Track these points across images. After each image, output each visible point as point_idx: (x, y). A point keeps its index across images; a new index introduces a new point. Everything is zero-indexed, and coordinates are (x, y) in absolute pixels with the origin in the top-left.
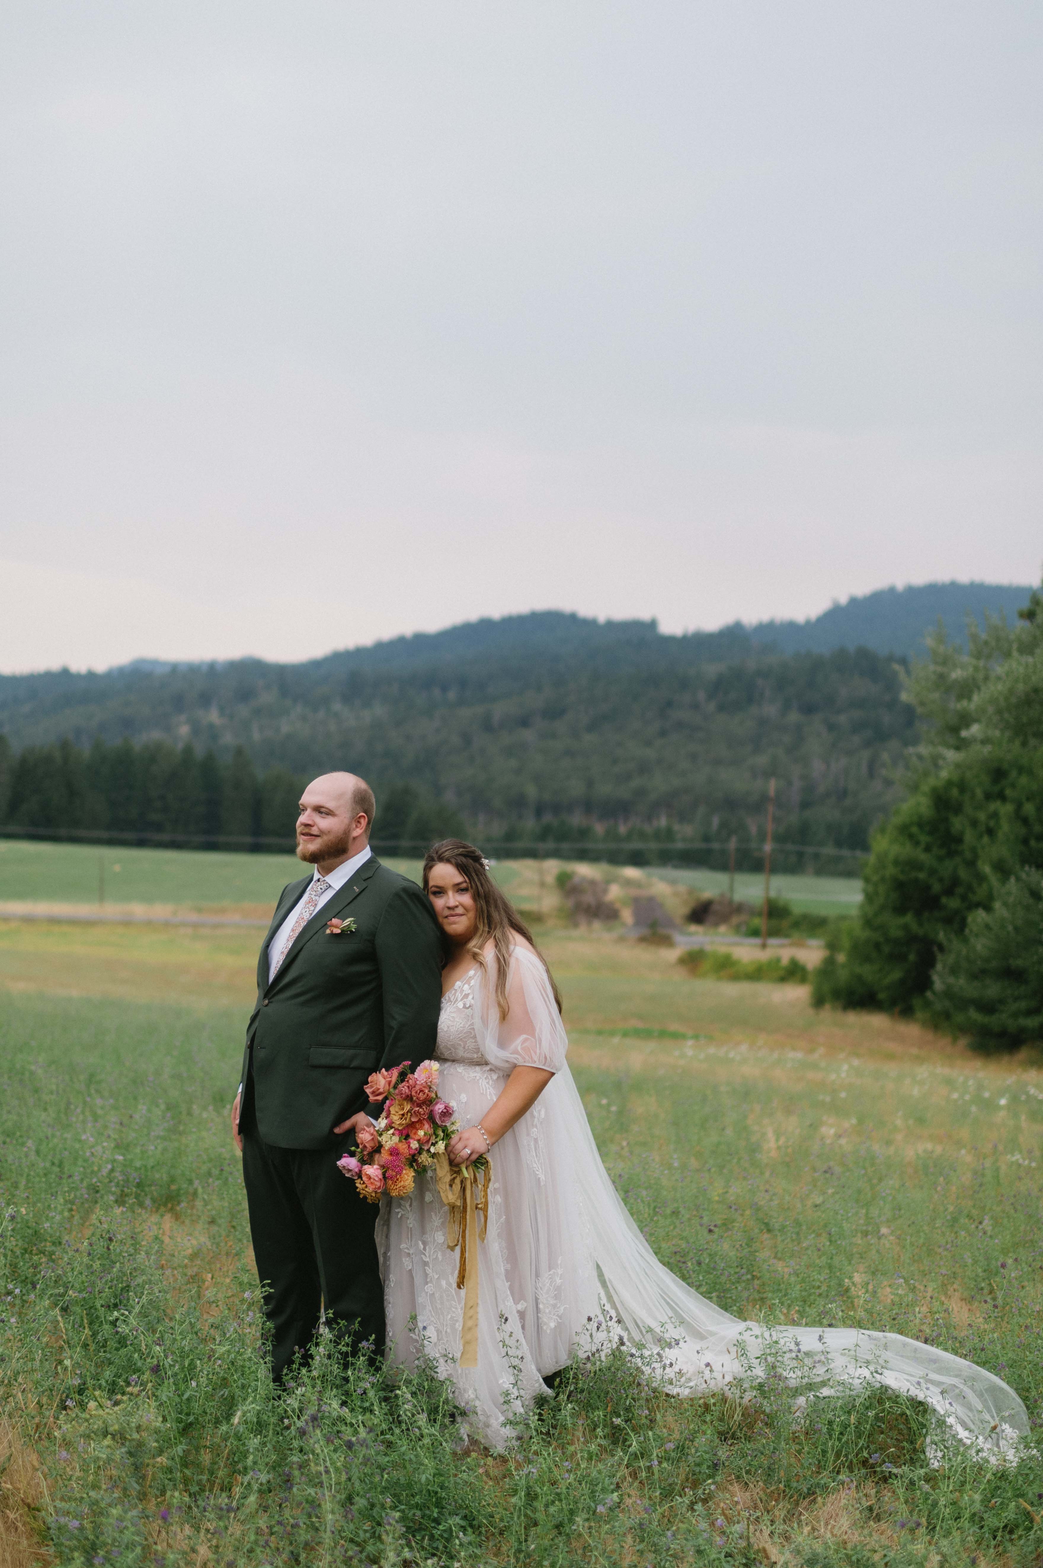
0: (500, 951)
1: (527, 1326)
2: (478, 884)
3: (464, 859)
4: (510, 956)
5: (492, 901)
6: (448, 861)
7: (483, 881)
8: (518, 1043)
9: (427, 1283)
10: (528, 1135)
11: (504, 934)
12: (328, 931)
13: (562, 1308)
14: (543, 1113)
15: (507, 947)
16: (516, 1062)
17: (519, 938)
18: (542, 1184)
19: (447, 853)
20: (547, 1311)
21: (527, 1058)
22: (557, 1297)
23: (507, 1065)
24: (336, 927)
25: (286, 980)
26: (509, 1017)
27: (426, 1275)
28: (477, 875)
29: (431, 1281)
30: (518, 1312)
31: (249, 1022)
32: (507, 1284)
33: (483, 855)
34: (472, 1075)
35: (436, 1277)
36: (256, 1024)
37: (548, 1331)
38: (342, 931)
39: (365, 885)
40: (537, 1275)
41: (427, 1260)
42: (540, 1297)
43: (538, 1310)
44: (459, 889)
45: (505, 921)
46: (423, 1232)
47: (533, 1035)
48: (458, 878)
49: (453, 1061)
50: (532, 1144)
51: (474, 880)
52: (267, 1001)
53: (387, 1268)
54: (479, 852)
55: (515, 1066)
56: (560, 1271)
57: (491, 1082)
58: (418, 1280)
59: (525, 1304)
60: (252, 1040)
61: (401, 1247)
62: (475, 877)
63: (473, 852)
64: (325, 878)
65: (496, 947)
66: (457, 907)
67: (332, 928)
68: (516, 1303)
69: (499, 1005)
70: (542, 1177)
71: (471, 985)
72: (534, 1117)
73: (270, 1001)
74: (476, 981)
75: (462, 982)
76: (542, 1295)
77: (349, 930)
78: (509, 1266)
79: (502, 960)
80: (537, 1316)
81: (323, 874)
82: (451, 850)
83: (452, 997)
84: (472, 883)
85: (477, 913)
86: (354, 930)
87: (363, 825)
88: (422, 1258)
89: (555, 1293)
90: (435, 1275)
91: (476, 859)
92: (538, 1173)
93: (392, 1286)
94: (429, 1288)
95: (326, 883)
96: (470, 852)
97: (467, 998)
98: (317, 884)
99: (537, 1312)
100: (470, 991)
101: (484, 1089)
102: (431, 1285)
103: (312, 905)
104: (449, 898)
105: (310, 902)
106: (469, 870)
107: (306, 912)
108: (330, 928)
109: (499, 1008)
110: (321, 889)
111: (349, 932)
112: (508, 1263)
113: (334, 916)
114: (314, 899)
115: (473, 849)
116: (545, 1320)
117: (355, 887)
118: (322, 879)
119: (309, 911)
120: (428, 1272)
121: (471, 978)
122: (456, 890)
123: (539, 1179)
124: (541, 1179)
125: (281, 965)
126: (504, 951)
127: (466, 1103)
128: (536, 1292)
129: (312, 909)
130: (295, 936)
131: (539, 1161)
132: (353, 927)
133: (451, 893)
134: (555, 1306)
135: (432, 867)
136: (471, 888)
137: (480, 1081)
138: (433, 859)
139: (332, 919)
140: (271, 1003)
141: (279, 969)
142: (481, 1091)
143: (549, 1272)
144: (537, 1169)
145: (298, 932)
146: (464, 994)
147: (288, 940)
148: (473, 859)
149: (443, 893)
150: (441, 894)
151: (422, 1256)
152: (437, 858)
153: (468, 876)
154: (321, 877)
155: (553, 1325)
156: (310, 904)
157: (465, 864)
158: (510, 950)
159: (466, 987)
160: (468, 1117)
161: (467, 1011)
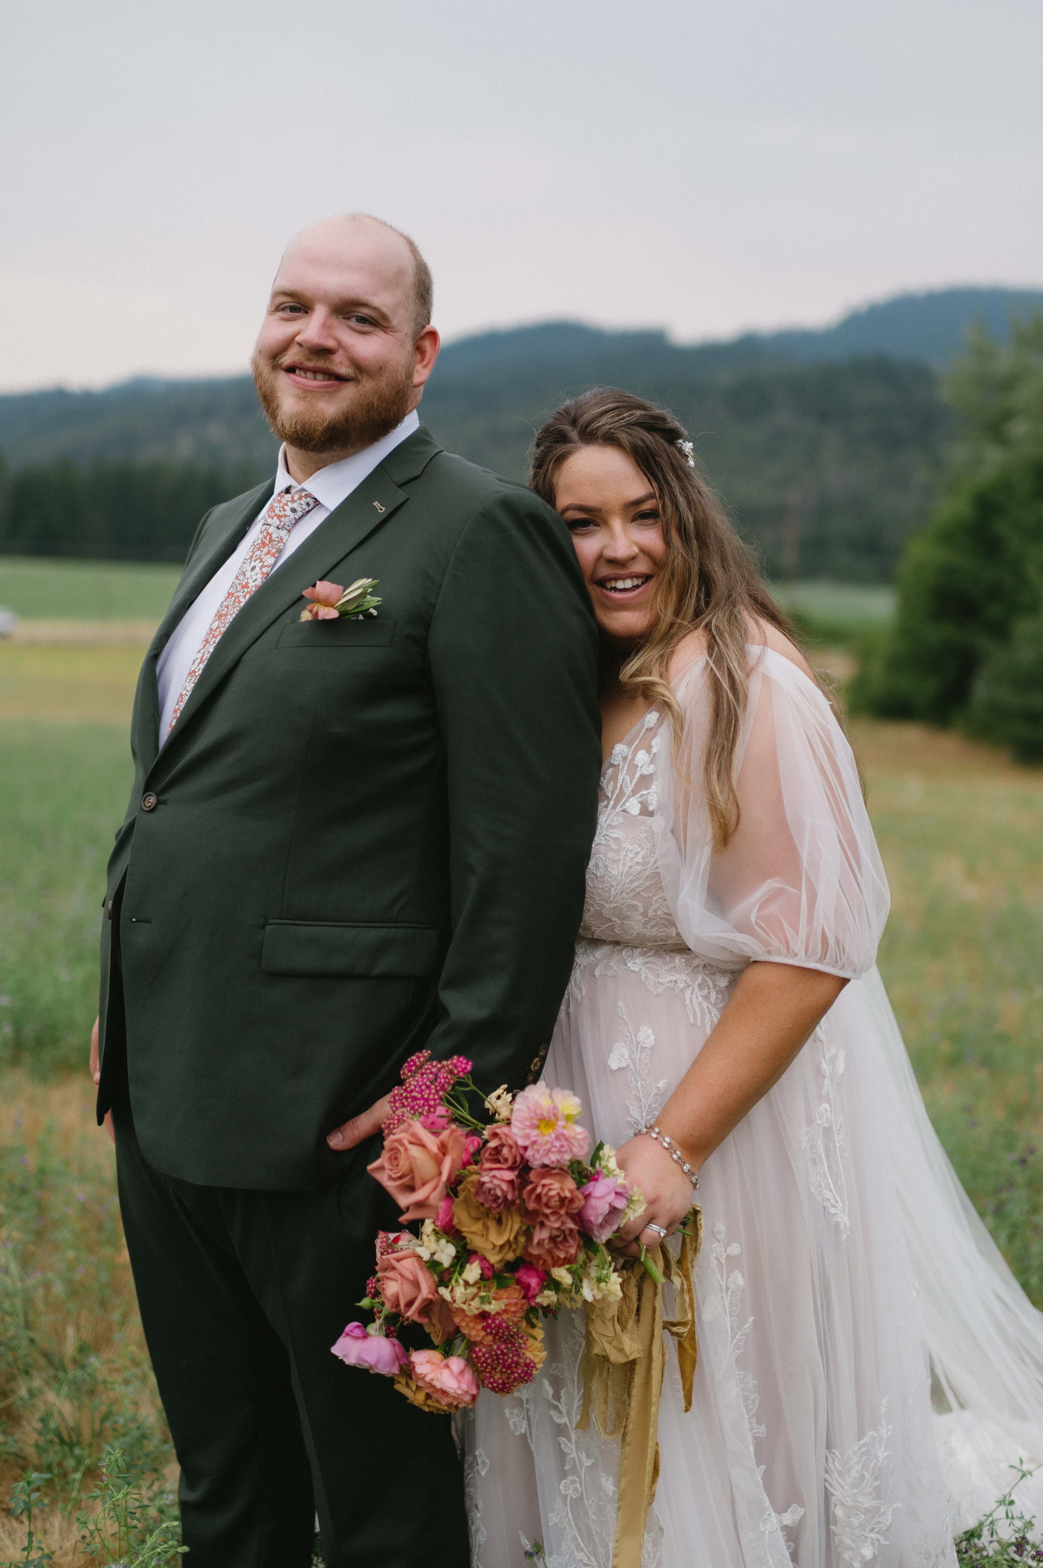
0: (719, 660)
1: (803, 1554)
2: (681, 500)
3: (648, 437)
4: (748, 676)
5: (712, 542)
6: (610, 440)
7: (694, 496)
8: (754, 904)
9: (564, 1475)
10: (810, 1121)
11: (733, 619)
12: (306, 616)
13: (891, 1514)
14: (842, 1065)
15: (743, 654)
16: (750, 953)
17: (770, 630)
18: (844, 1237)
19: (604, 420)
20: (855, 1521)
21: (775, 942)
22: (880, 1493)
24: (327, 603)
26: (737, 835)
27: (562, 1456)
28: (678, 478)
29: (574, 1471)
30: (786, 1528)
33: (684, 432)
34: (667, 978)
35: (588, 1463)
36: (126, 859)
38: (343, 614)
39: (402, 495)
40: (830, 1446)
41: (564, 1420)
42: (838, 1494)
43: (828, 1518)
44: (638, 514)
45: (740, 590)
47: (795, 879)
48: (635, 486)
49: (616, 943)
50: (820, 1143)
51: (671, 492)
52: (152, 800)
54: (675, 423)
55: (748, 963)
56: (885, 1431)
57: (713, 996)
59: (801, 1511)
60: (118, 897)
62: (674, 483)
63: (663, 419)
64: (305, 484)
65: (711, 648)
66: (633, 559)
67: (316, 607)
68: (781, 1510)
69: (713, 807)
70: (844, 1220)
71: (654, 750)
72: (824, 1077)
73: (164, 797)
74: (660, 742)
75: (629, 745)
76: (842, 1487)
77: (362, 612)
78: (762, 1430)
79: (726, 685)
80: (828, 1530)
81: (300, 475)
82: (616, 412)
83: (608, 786)
84: (667, 499)
85: (673, 574)
86: (374, 612)
87: (428, 355)
88: (551, 1417)
89: (875, 1483)
90: (584, 1458)
91: (672, 436)
92: (833, 1211)
93: (483, 1473)
94: (568, 1487)
95: (307, 496)
96: (653, 417)
97: (648, 788)
98: (284, 501)
99: (828, 1523)
100: (651, 769)
101: (699, 1014)
102: (575, 1478)
103: (269, 552)
104: (612, 536)
105: (264, 544)
106: (658, 465)
107: (253, 569)
108: (309, 607)
109: (712, 814)
110: (294, 510)
111: (361, 617)
112: (759, 1422)
113: (320, 580)
114: (274, 536)
115: (658, 411)
116: (848, 1541)
117: (376, 504)
118: (297, 487)
119: (263, 567)
120: (566, 1450)
121: (651, 731)
122: (630, 517)
123: (837, 1224)
124: (842, 1226)
125: (187, 704)
126: (734, 665)
127: (652, 1048)
128: (825, 1480)
129: (270, 561)
130: (223, 630)
131: (835, 1183)
132: (372, 602)
133: (617, 524)
134: (874, 1512)
135: (561, 459)
136: (664, 511)
137: (688, 994)
138: (562, 438)
139: (314, 586)
140: (164, 802)
141: (182, 713)
142: (691, 1018)
143: (860, 1439)
144: (833, 1202)
145: (230, 619)
146: (637, 776)
147: (207, 641)
148: (662, 437)
149: (598, 525)
150: (591, 528)
151: (552, 1413)
152: (574, 434)
153: (657, 480)
154: (294, 483)
155: (868, 1552)
156: (265, 550)
157: (647, 447)
158: (752, 662)
159: (642, 757)
160: (661, 1084)
161: (649, 820)
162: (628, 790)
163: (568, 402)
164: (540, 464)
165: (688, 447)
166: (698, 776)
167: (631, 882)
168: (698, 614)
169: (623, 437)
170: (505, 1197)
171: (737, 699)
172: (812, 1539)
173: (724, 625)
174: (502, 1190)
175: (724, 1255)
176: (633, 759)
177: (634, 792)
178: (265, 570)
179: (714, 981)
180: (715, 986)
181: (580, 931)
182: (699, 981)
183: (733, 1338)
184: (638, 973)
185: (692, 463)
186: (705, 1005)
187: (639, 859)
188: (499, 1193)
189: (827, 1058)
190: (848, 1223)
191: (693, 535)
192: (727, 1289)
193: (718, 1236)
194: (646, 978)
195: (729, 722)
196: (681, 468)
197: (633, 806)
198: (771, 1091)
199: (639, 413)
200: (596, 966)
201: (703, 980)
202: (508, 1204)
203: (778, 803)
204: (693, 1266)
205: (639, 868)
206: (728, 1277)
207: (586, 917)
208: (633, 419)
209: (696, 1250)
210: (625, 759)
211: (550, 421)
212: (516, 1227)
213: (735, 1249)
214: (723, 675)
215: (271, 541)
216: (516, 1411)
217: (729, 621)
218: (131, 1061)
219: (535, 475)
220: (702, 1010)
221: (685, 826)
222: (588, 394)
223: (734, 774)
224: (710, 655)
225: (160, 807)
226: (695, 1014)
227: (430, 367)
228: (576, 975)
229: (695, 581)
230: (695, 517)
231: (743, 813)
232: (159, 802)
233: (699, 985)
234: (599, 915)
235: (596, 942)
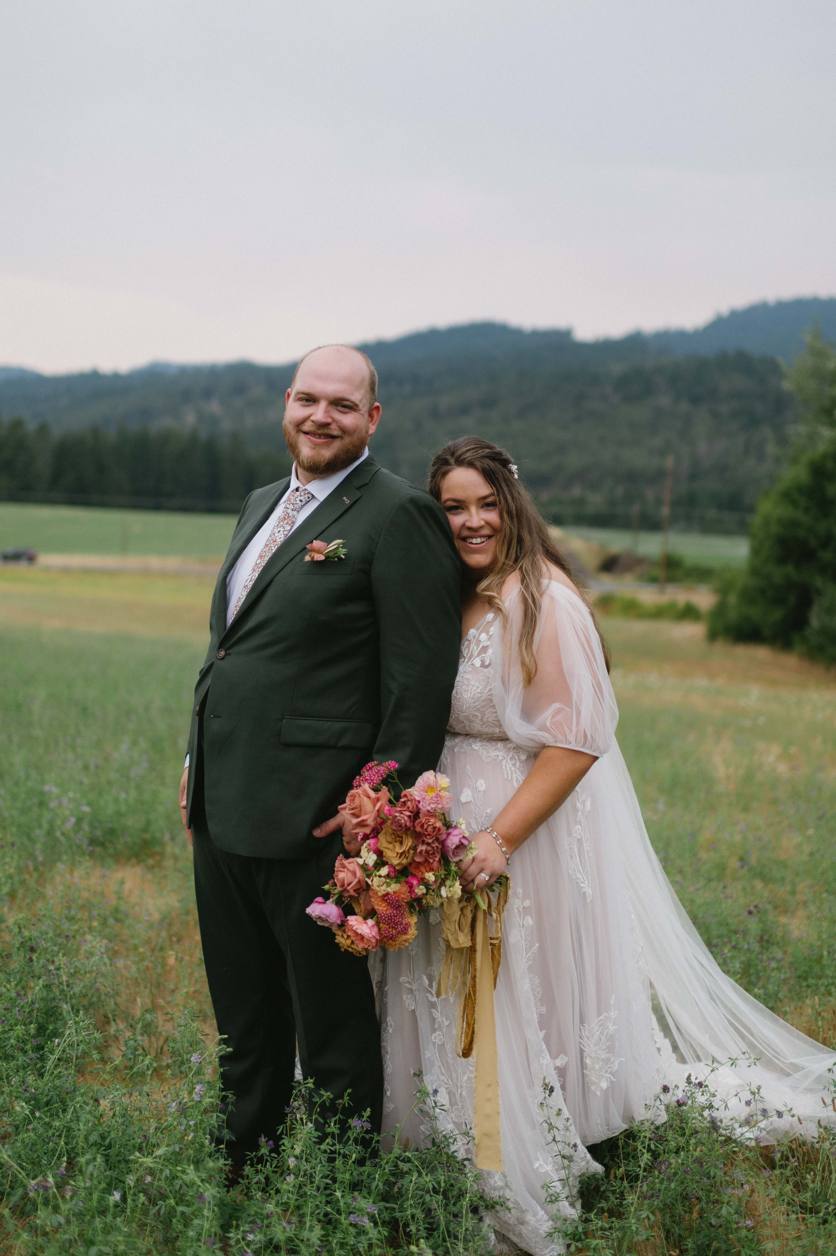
0: (527, 587)
1: (568, 1086)
2: (509, 497)
3: (492, 464)
4: (541, 596)
5: (524, 521)
6: (471, 465)
7: (515, 495)
8: (547, 716)
9: (434, 1031)
10: (570, 834)
11: (534, 564)
12: (307, 558)
13: (617, 1062)
14: (588, 804)
15: (539, 584)
16: (545, 741)
17: (555, 571)
18: (589, 900)
19: (468, 454)
20: (597, 1067)
21: (559, 736)
22: (610, 1049)
23: (532, 744)
24: (319, 552)
25: (251, 623)
26: (537, 679)
27: (433, 1020)
28: (507, 485)
29: (440, 1028)
30: (556, 1068)
31: (197, 678)
32: (542, 1034)
33: (512, 460)
34: (493, 754)
35: (447, 1023)
36: (208, 681)
37: (598, 1093)
38: (327, 558)
39: (358, 494)
40: (582, 1022)
41: (434, 1000)
42: (587, 1050)
43: (583, 1066)
44: (485, 504)
45: (538, 547)
46: (429, 962)
47: (569, 703)
48: (484, 489)
49: (467, 735)
50: (575, 847)
51: (504, 493)
52: (223, 653)
53: (384, 1006)
54: (508, 455)
55: (544, 747)
56: (613, 1014)
57: (518, 764)
58: (423, 1024)
59: (566, 1059)
60: (203, 705)
61: (402, 979)
63: (500, 454)
64: (307, 487)
65: (522, 581)
66: (481, 527)
67: (313, 554)
68: (554, 1057)
69: (523, 664)
70: (589, 891)
71: (490, 634)
72: (578, 811)
73: (228, 652)
74: (495, 629)
75: (477, 630)
76: (589, 1046)
77: (337, 557)
78: (543, 1010)
79: (530, 601)
80: (583, 1073)
81: (304, 482)
82: (475, 450)
83: (465, 651)
84: (501, 497)
85: (505, 536)
86: (343, 557)
87: (375, 419)
88: (427, 997)
89: (608, 1044)
90: (445, 1021)
91: (505, 463)
92: (582, 885)
93: (390, 1031)
94: (437, 1038)
95: (308, 493)
96: (495, 453)
97: (485, 653)
98: (296, 495)
99: (583, 1068)
100: (488, 643)
101: (510, 773)
102: (440, 1033)
103: (287, 523)
104: (471, 516)
105: (285, 519)
106: (497, 478)
107: (279, 532)
108: (309, 554)
109: (522, 668)
110: (301, 501)
111: (336, 559)
112: (542, 1005)
113: (315, 539)
114: (290, 514)
115: (498, 449)
116: (594, 1079)
117: (345, 498)
118: (302, 488)
119: (284, 531)
120: (435, 1016)
121: (490, 624)
122: (480, 505)
123: (585, 893)
124: (587, 894)
125: (243, 604)
126: (534, 590)
127: (484, 791)
128: (580, 1043)
129: (288, 528)
130: (263, 564)
131: (584, 869)
132: (342, 552)
133: (473, 509)
134: (607, 1061)
135: (445, 474)
136: (500, 503)
137: (504, 763)
138: (446, 463)
139: (312, 542)
140: (229, 654)
141: (240, 608)
142: (505, 775)
143: (598, 1017)
144: (582, 880)
145: (267, 559)
146: (481, 646)
147: (254, 570)
148: (500, 464)
149: (463, 509)
150: (460, 510)
151: (428, 994)
152: (452, 461)
153: (496, 486)
154: (301, 486)
155: (604, 1085)
156: (286, 522)
157: (491, 469)
158: (543, 589)
159: (483, 636)
160: (488, 811)
161: (486, 670)
162: (475, 654)
163: (450, 443)
164: (434, 476)
165: (514, 468)
166: (515, 647)
167: (474, 703)
168: (516, 561)
169: (478, 464)
170: (406, 825)
171: (536, 608)
172: (573, 1074)
173: (529, 568)
174: (405, 820)
175: (522, 907)
176: (479, 637)
177: (478, 655)
178: (285, 533)
179: (518, 757)
180: (519, 759)
181: (448, 728)
182: (510, 756)
183: (526, 954)
184: (478, 751)
185: (516, 476)
186: (513, 769)
187: (479, 690)
188: (403, 821)
189: (580, 800)
190: (591, 893)
191: (515, 516)
192: (523, 926)
193: (519, 896)
194: (482, 753)
195: (532, 620)
196: (509, 480)
197: (477, 662)
198: (549, 819)
199: (487, 450)
200: (455, 747)
201: (513, 756)
202: (407, 829)
203: (559, 663)
204: (503, 910)
205: (479, 695)
206: (524, 919)
207: (451, 720)
208: (484, 454)
209: (506, 902)
210: (474, 637)
211: (440, 453)
212: (409, 844)
213: (527, 903)
214: (528, 595)
215: (289, 517)
216: (409, 996)
217: (532, 566)
218: (207, 793)
219: (432, 481)
220: (512, 771)
221: (509, 673)
222: (461, 439)
223: (535, 647)
224: (522, 584)
225: (227, 657)
226: (507, 774)
227: (376, 424)
228: (445, 751)
229: (515, 541)
230: (516, 506)
231: (539, 668)
232: (226, 654)
233: (511, 758)
234: (457, 719)
235: (456, 734)
